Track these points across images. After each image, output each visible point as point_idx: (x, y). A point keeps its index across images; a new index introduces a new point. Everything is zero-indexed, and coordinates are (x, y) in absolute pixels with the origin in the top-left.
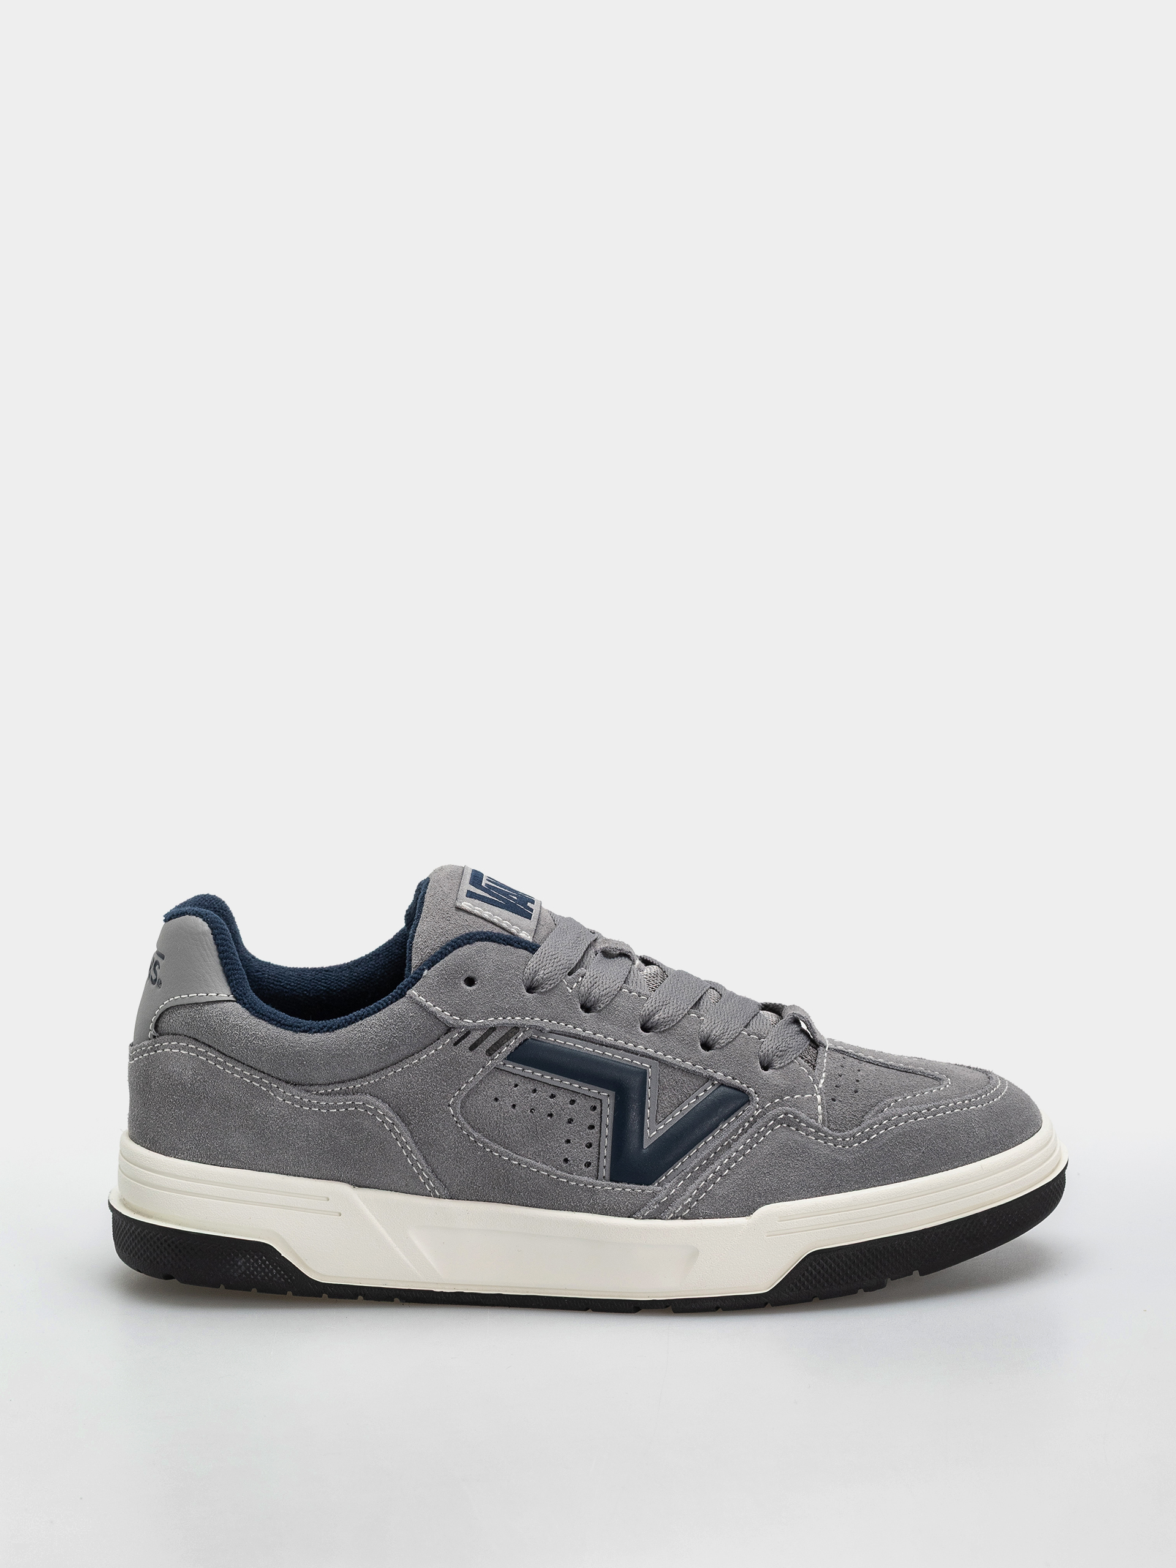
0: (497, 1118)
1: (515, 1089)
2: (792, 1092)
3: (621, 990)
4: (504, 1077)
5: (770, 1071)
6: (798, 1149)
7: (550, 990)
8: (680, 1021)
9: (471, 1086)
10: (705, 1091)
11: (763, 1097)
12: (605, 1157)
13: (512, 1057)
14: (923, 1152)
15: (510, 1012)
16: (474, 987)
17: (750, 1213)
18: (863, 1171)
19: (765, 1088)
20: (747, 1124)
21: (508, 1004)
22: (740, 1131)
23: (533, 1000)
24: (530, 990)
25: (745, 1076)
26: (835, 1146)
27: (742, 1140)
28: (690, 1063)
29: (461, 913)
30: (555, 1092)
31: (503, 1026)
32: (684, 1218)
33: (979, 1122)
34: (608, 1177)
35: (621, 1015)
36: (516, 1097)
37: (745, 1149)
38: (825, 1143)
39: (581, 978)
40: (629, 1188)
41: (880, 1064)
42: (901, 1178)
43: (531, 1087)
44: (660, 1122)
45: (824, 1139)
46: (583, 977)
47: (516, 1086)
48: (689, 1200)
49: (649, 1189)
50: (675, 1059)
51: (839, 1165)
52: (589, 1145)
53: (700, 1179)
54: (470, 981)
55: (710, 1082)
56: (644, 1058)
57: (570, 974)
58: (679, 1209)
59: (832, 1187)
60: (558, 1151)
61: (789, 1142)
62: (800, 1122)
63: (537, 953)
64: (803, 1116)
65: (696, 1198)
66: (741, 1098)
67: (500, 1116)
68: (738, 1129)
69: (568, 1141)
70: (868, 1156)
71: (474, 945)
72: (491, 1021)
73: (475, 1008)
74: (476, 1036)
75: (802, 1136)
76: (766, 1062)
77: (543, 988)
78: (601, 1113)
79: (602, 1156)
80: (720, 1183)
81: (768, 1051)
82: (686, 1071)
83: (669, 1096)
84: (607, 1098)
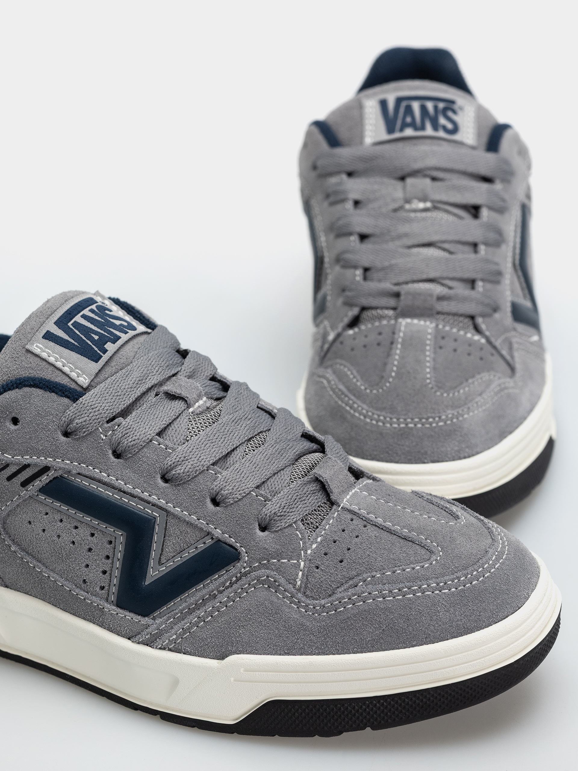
0: (31, 538)
1: (45, 517)
2: (279, 556)
3: (151, 441)
4: (37, 506)
5: (266, 533)
6: (272, 610)
7: (83, 437)
8: (195, 477)
9: (9, 509)
10: (205, 543)
11: (251, 558)
12: (115, 585)
13: (43, 490)
14: (383, 630)
15: (43, 453)
16: (17, 427)
17: (223, 658)
18: (325, 639)
19: (255, 550)
20: (234, 579)
21: (41, 446)
22: (228, 584)
23: (65, 444)
24: (66, 434)
25: (240, 536)
26: (306, 612)
27: (226, 593)
28: (195, 517)
29: (29, 355)
30: (78, 524)
31: (36, 465)
32: (170, 650)
33: (445, 606)
34: (115, 602)
35: (144, 465)
36: (45, 524)
37: (228, 601)
38: (298, 608)
39: (117, 427)
40: (129, 616)
41: (385, 529)
42: (359, 650)
43: (58, 517)
44: (163, 563)
45: (297, 605)
46: (119, 426)
47: (47, 514)
48: (174, 637)
49: (145, 621)
50: (182, 512)
51: (305, 630)
52: (104, 572)
53: (186, 621)
54: (15, 421)
55: (209, 537)
56: (154, 508)
57: (108, 422)
58: (165, 643)
59: (295, 649)
60: (79, 573)
61: (266, 602)
62: (279, 585)
63: (78, 402)
64: (282, 581)
65: (180, 636)
66: (234, 556)
67: (33, 536)
68: (226, 581)
69: (87, 566)
70: (332, 626)
71: (21, 390)
72: (27, 459)
73: (14, 446)
74: (12, 469)
75: (278, 598)
76: (263, 524)
77: (76, 435)
78: (115, 548)
79: (112, 584)
80: (202, 627)
81: (266, 515)
82: (189, 524)
83: (173, 543)
84: (120, 536)
